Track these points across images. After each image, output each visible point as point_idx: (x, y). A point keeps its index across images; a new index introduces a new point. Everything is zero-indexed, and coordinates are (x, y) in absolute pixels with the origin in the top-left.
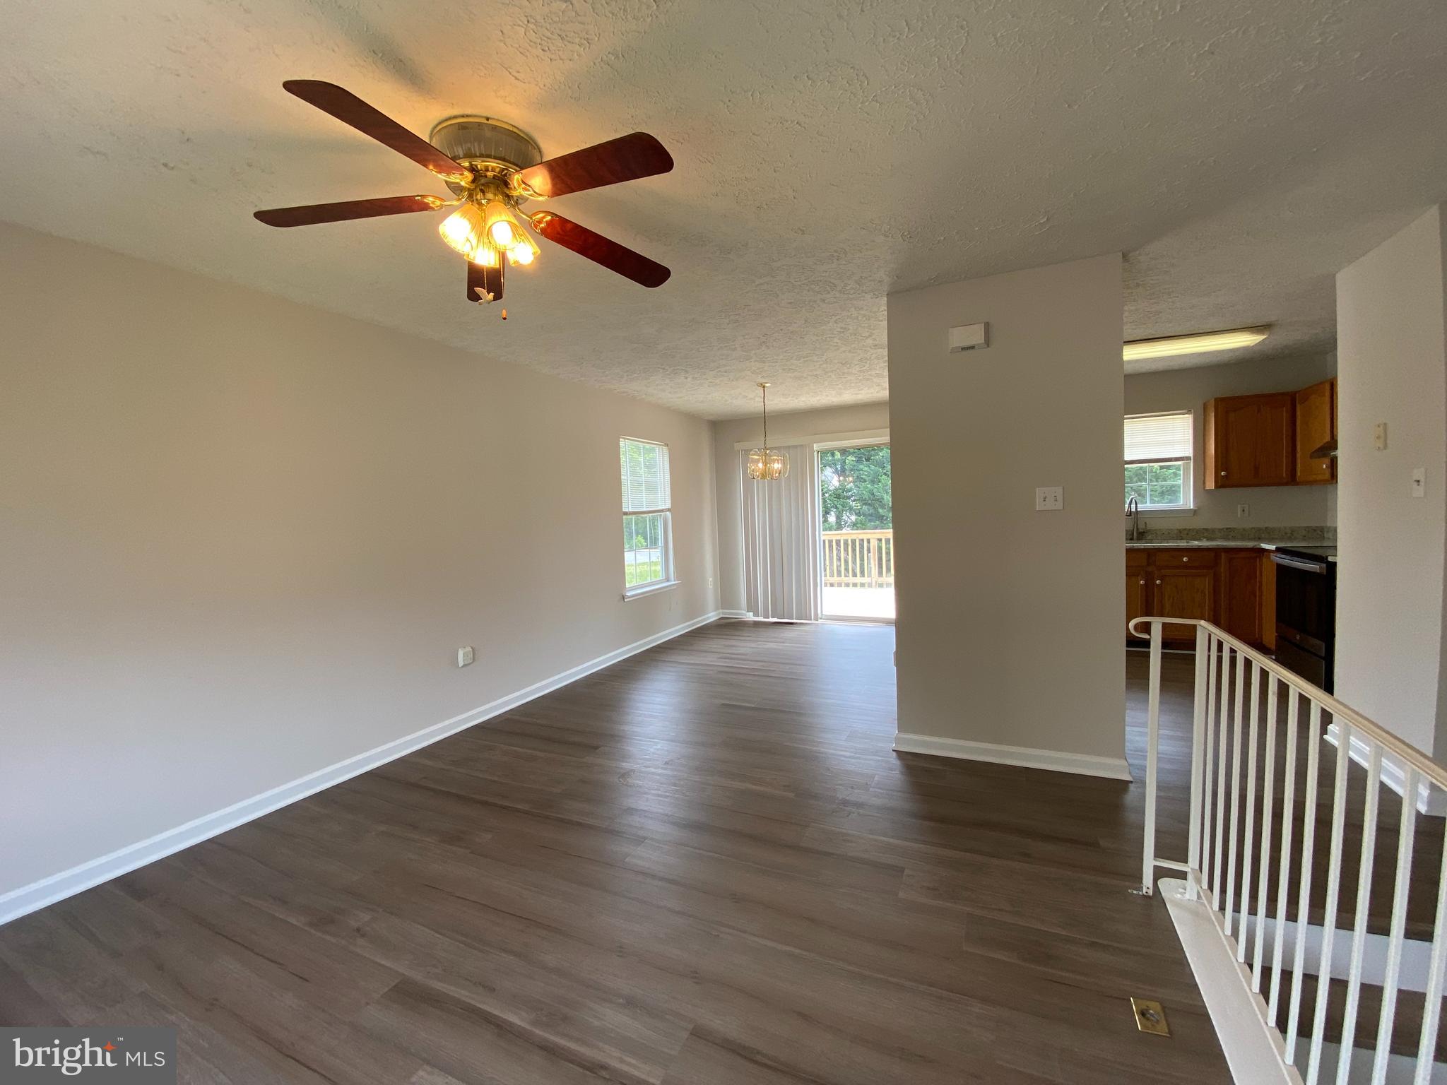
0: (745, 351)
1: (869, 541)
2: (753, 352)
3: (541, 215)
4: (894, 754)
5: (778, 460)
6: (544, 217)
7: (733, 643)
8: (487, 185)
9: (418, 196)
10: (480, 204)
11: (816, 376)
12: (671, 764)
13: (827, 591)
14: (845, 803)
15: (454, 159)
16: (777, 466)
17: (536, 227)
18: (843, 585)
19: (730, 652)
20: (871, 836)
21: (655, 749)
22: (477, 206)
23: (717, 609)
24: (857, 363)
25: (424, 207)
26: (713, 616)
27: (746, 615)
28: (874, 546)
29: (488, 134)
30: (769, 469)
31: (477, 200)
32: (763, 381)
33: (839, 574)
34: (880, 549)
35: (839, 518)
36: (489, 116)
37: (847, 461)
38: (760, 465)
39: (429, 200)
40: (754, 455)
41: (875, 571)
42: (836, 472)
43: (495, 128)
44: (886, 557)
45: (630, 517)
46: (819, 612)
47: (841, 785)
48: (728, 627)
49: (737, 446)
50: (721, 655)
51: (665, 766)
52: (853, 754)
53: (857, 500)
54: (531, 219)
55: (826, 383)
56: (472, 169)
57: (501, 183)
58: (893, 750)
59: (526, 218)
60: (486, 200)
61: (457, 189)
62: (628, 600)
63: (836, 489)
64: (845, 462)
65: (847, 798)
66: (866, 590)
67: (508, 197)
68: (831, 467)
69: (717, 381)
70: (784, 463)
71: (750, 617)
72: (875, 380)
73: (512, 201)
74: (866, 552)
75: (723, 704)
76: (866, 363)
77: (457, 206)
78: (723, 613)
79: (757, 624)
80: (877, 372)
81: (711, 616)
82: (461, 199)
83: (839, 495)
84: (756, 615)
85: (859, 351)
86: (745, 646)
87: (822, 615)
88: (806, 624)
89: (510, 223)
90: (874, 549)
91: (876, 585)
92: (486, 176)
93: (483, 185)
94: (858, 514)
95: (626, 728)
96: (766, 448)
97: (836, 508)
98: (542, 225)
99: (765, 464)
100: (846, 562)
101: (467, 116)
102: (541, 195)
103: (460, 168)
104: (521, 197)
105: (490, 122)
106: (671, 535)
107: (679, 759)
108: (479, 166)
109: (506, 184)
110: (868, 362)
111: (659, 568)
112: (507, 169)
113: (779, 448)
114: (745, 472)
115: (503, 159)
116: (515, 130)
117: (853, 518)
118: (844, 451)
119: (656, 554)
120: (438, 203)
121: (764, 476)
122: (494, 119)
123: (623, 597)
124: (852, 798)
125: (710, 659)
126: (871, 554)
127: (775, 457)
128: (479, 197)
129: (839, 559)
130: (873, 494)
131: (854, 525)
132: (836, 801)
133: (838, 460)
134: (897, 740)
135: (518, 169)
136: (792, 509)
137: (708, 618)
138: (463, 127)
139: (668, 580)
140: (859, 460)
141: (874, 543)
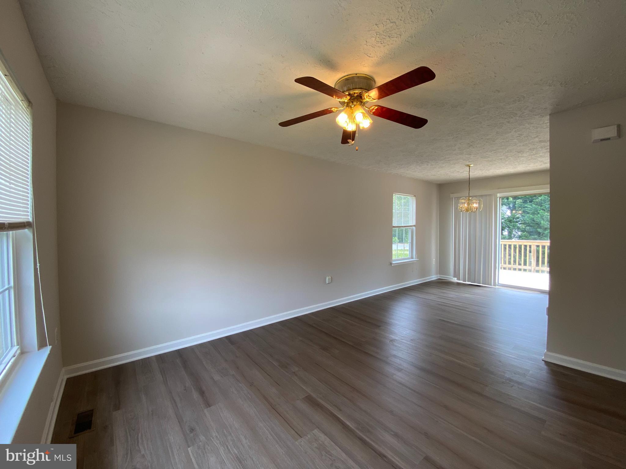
0: (460, 151)
1: (530, 247)
2: (465, 150)
3: (374, 107)
4: (543, 362)
5: (476, 202)
6: (374, 108)
7: (444, 291)
8: (354, 99)
9: (330, 108)
10: (351, 107)
11: (501, 159)
12: (414, 341)
13: (502, 272)
14: (510, 380)
15: (343, 92)
16: (475, 205)
17: (371, 112)
18: (512, 269)
19: (443, 295)
20: (526, 400)
21: (406, 333)
22: (350, 108)
23: (437, 274)
24: (527, 151)
25: (331, 112)
26: (434, 278)
27: (453, 279)
28: (534, 250)
29: (356, 80)
30: (471, 207)
31: (350, 106)
32: (469, 163)
33: (510, 263)
34: (538, 252)
35: (510, 233)
36: (357, 73)
37: (517, 202)
38: (466, 205)
39: (333, 109)
40: (463, 200)
41: (534, 263)
42: (509, 208)
43: (358, 77)
44: (542, 256)
45: (395, 228)
46: (497, 282)
47: (508, 371)
48: (442, 283)
49: (452, 195)
50: (439, 296)
51: (410, 341)
52: (516, 358)
53: (523, 223)
54: (369, 109)
55: (507, 162)
56: (349, 95)
57: (359, 98)
58: (543, 360)
59: (368, 109)
60: (353, 106)
61: (343, 103)
62: (393, 265)
63: (509, 217)
64: (515, 202)
65: (512, 378)
66: (527, 273)
67: (361, 102)
68: (506, 205)
69: (444, 165)
70: (479, 204)
71: (455, 280)
72: (539, 159)
73: (362, 104)
74: (528, 252)
75: (440, 319)
76: (534, 150)
77: (343, 109)
78: (440, 277)
79: (459, 284)
80: (541, 155)
81: (434, 277)
82: (343, 107)
83: (511, 220)
84: (459, 279)
85: (530, 145)
86: (452, 294)
87: (498, 283)
88: (488, 287)
89: (362, 113)
90: (534, 251)
91: (534, 271)
92: (354, 96)
93: (352, 100)
94: (523, 231)
95: (393, 321)
96: (469, 197)
97: (509, 227)
98: (374, 111)
99: (468, 204)
100: (515, 257)
101: (349, 75)
102: (375, 99)
103: (346, 96)
104: (367, 102)
105: (357, 75)
106: (415, 237)
107: (417, 339)
108: (352, 93)
109: (361, 97)
110: (535, 150)
111: (408, 253)
112: (362, 92)
113: (476, 196)
114: (456, 208)
115: (361, 88)
116: (366, 76)
117: (520, 233)
118: (515, 198)
119: (407, 246)
120: (336, 109)
121: (467, 210)
122: (359, 74)
123: (391, 264)
124: (514, 379)
125: (432, 297)
126: (532, 254)
127: (474, 201)
128: (351, 104)
129: (510, 255)
130: (534, 220)
131: (520, 237)
132: (505, 378)
133: (511, 202)
134: (545, 355)
135: (367, 91)
136: (483, 228)
137: (433, 278)
138: (347, 79)
139: (412, 258)
140: (525, 202)
141: (534, 248)
